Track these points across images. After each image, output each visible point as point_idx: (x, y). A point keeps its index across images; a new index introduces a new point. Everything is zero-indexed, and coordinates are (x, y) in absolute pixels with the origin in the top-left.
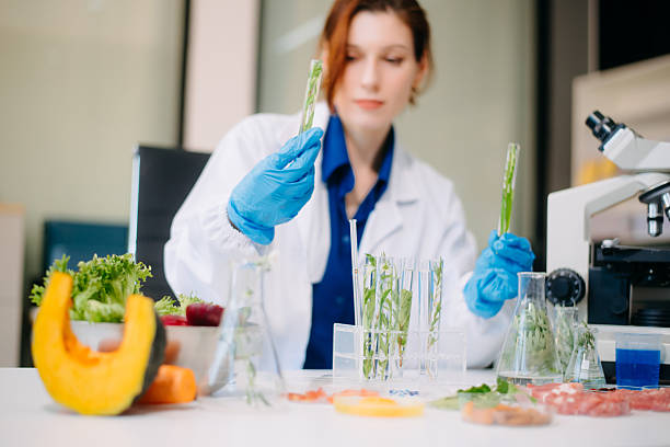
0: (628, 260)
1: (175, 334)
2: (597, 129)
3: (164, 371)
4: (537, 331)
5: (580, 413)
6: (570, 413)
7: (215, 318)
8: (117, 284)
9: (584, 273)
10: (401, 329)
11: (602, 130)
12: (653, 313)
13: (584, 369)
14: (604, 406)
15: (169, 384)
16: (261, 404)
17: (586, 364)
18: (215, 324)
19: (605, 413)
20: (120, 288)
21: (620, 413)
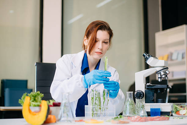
0: (153, 88)
1: (52, 108)
2: (145, 57)
3: (49, 116)
4: (131, 105)
5: (137, 121)
6: (135, 121)
7: (59, 105)
8: (36, 98)
9: (144, 91)
10: (100, 106)
11: (146, 58)
12: (160, 100)
13: (142, 113)
14: (142, 120)
15: (50, 119)
16: (70, 122)
17: (142, 112)
18: (59, 106)
19: (142, 121)
20: (37, 99)
21: (146, 121)
